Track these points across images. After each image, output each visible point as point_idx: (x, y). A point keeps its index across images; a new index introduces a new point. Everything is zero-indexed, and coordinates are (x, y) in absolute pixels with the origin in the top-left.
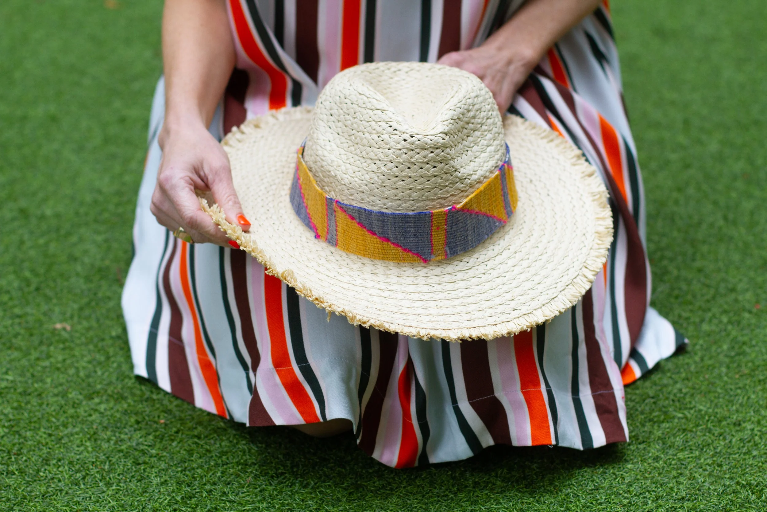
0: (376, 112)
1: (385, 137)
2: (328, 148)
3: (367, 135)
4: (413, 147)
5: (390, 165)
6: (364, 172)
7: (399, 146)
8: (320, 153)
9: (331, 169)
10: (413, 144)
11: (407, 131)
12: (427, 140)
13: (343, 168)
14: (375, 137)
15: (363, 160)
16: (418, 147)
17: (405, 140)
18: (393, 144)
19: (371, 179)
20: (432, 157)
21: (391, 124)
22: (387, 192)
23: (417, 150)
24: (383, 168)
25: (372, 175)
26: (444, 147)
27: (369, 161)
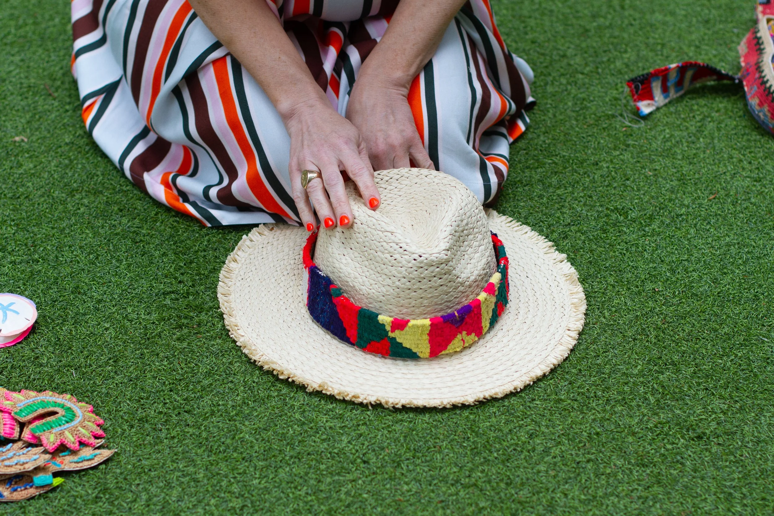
0: (386, 234)
1: (397, 256)
2: (344, 261)
3: (379, 253)
4: (422, 265)
5: (403, 280)
6: (380, 285)
7: (410, 265)
8: (337, 265)
9: (349, 280)
10: (422, 262)
11: (417, 252)
12: (433, 258)
13: (361, 280)
14: (388, 256)
15: (378, 275)
16: (426, 264)
17: (415, 260)
18: (404, 263)
19: (387, 291)
20: (438, 272)
21: (401, 245)
22: (402, 302)
23: (426, 268)
24: (398, 283)
25: (389, 288)
26: (447, 262)
27: (384, 276)
